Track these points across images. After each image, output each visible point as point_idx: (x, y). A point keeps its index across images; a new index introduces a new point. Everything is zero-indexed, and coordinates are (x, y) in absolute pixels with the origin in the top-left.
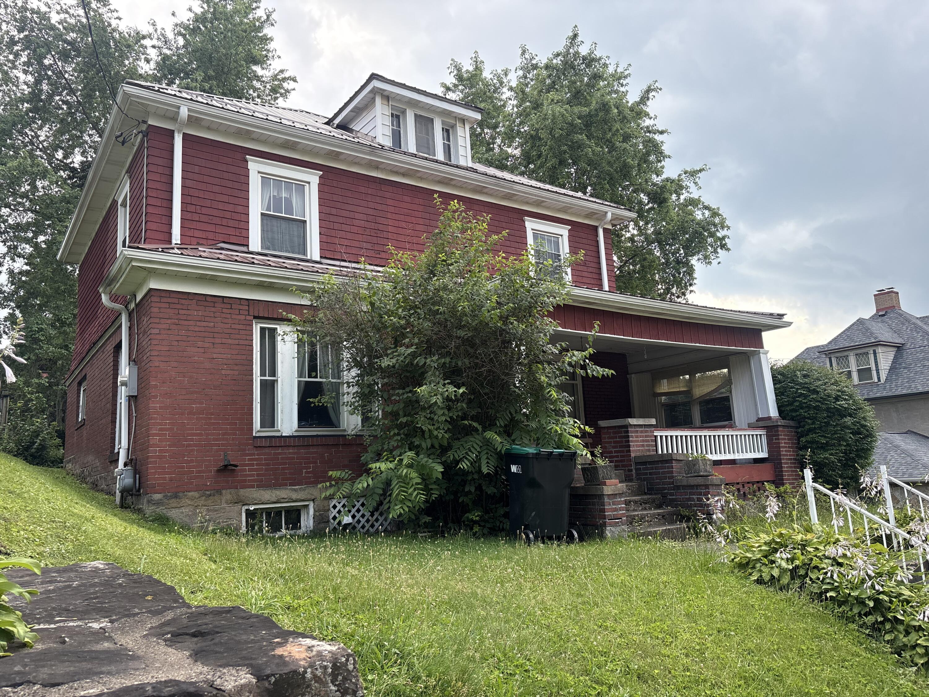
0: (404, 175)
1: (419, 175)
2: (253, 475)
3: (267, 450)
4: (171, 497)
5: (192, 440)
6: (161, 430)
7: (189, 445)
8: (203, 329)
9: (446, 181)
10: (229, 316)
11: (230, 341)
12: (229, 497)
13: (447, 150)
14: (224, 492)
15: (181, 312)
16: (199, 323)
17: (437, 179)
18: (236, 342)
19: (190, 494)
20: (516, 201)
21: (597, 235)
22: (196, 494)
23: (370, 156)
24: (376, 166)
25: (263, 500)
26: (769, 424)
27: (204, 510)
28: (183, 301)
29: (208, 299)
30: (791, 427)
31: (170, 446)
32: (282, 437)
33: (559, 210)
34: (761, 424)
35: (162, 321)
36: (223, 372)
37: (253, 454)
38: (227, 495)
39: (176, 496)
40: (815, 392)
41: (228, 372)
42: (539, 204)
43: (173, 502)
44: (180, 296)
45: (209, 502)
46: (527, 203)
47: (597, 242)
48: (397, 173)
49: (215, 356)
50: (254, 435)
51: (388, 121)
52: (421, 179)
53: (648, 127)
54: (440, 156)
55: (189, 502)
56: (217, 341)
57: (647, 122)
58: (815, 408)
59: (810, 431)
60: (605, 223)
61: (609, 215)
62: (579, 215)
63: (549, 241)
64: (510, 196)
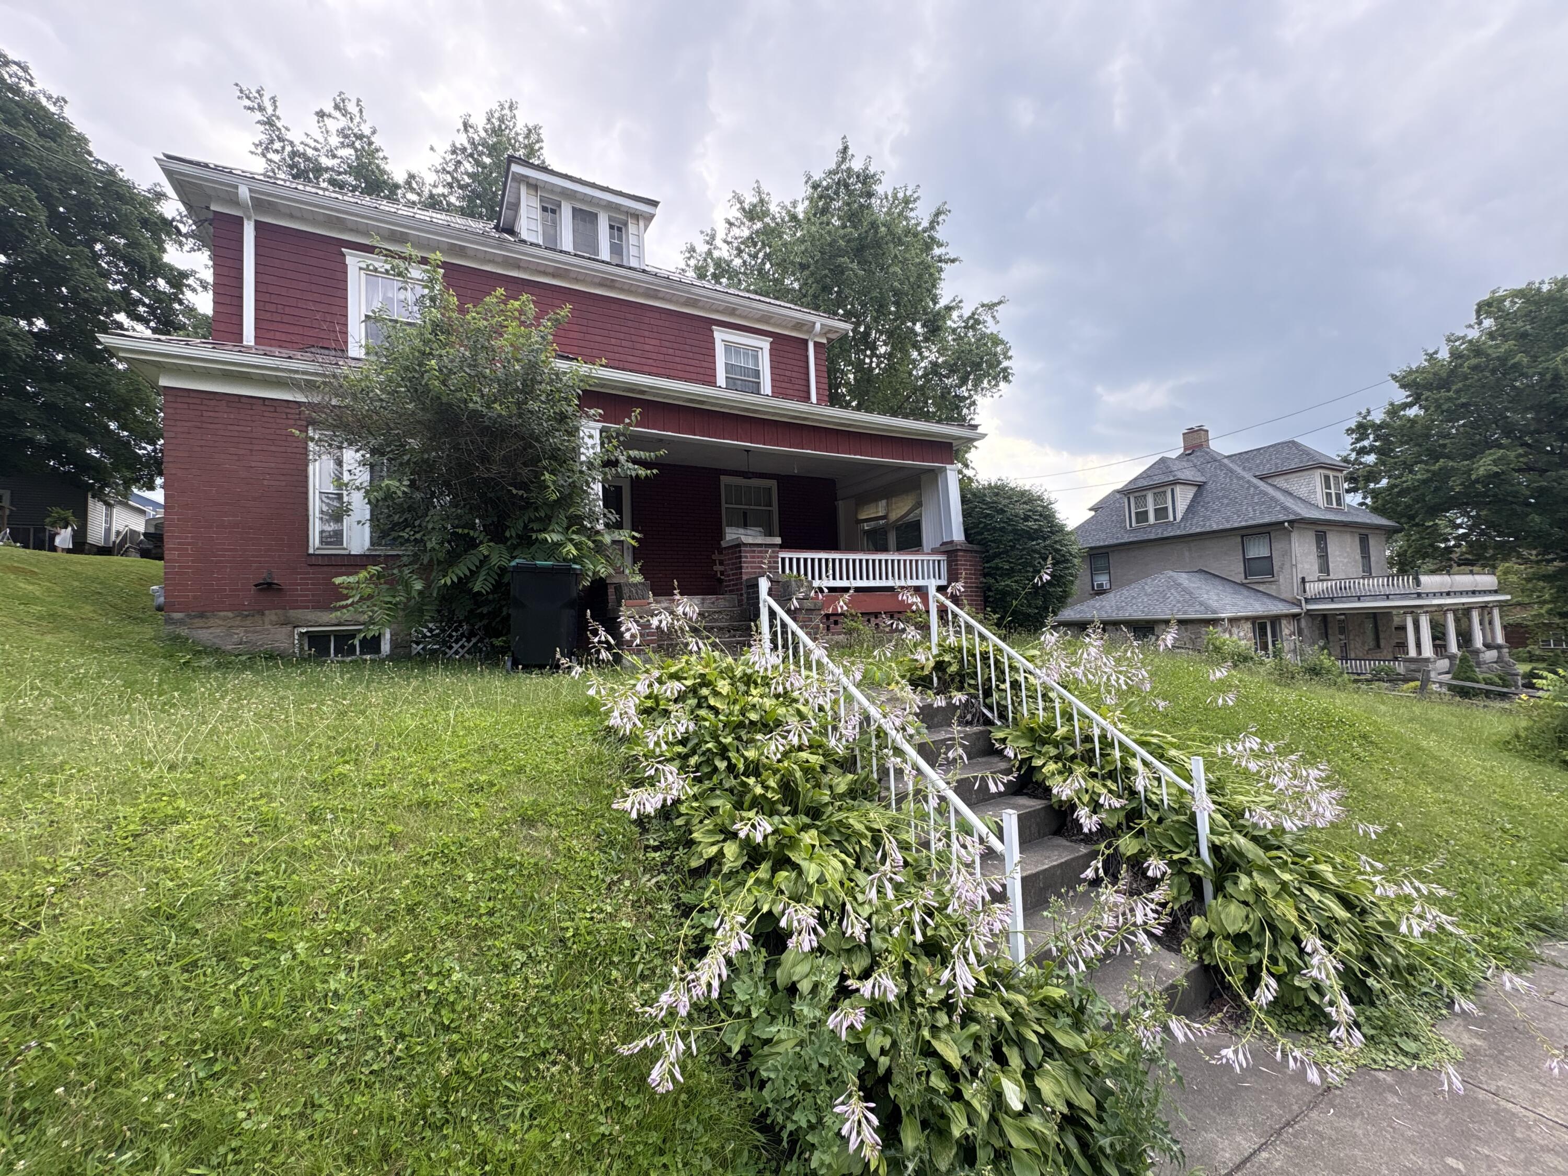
0: (554, 276)
1: (573, 275)
2: (307, 596)
3: (325, 569)
4: (195, 617)
5: (224, 556)
6: (179, 544)
7: (221, 562)
8: (236, 434)
9: (608, 283)
10: (272, 420)
11: (273, 448)
12: (274, 618)
13: (616, 249)
14: (267, 612)
15: (205, 414)
16: (229, 427)
17: (597, 280)
18: (283, 449)
19: (222, 614)
20: (702, 308)
21: (807, 350)
22: (230, 614)
23: (501, 249)
24: (517, 265)
25: (320, 621)
26: (949, 548)
27: (241, 632)
28: (205, 402)
29: (243, 400)
30: (976, 552)
31: (193, 561)
32: (349, 555)
33: (759, 320)
34: (944, 548)
35: (178, 423)
36: (265, 482)
37: (308, 573)
38: (271, 615)
39: (202, 616)
40: (1002, 511)
41: (273, 483)
42: (732, 312)
43: (198, 622)
44: (203, 396)
45: (248, 622)
46: (717, 311)
47: (807, 357)
48: (544, 273)
49: (253, 464)
50: (311, 551)
51: (538, 214)
52: (576, 280)
53: (940, 256)
54: (605, 253)
55: (221, 623)
56: (256, 448)
57: (937, 251)
58: (1002, 529)
59: (997, 555)
60: (816, 335)
61: (818, 326)
62: (785, 327)
63: (745, 354)
64: (693, 303)
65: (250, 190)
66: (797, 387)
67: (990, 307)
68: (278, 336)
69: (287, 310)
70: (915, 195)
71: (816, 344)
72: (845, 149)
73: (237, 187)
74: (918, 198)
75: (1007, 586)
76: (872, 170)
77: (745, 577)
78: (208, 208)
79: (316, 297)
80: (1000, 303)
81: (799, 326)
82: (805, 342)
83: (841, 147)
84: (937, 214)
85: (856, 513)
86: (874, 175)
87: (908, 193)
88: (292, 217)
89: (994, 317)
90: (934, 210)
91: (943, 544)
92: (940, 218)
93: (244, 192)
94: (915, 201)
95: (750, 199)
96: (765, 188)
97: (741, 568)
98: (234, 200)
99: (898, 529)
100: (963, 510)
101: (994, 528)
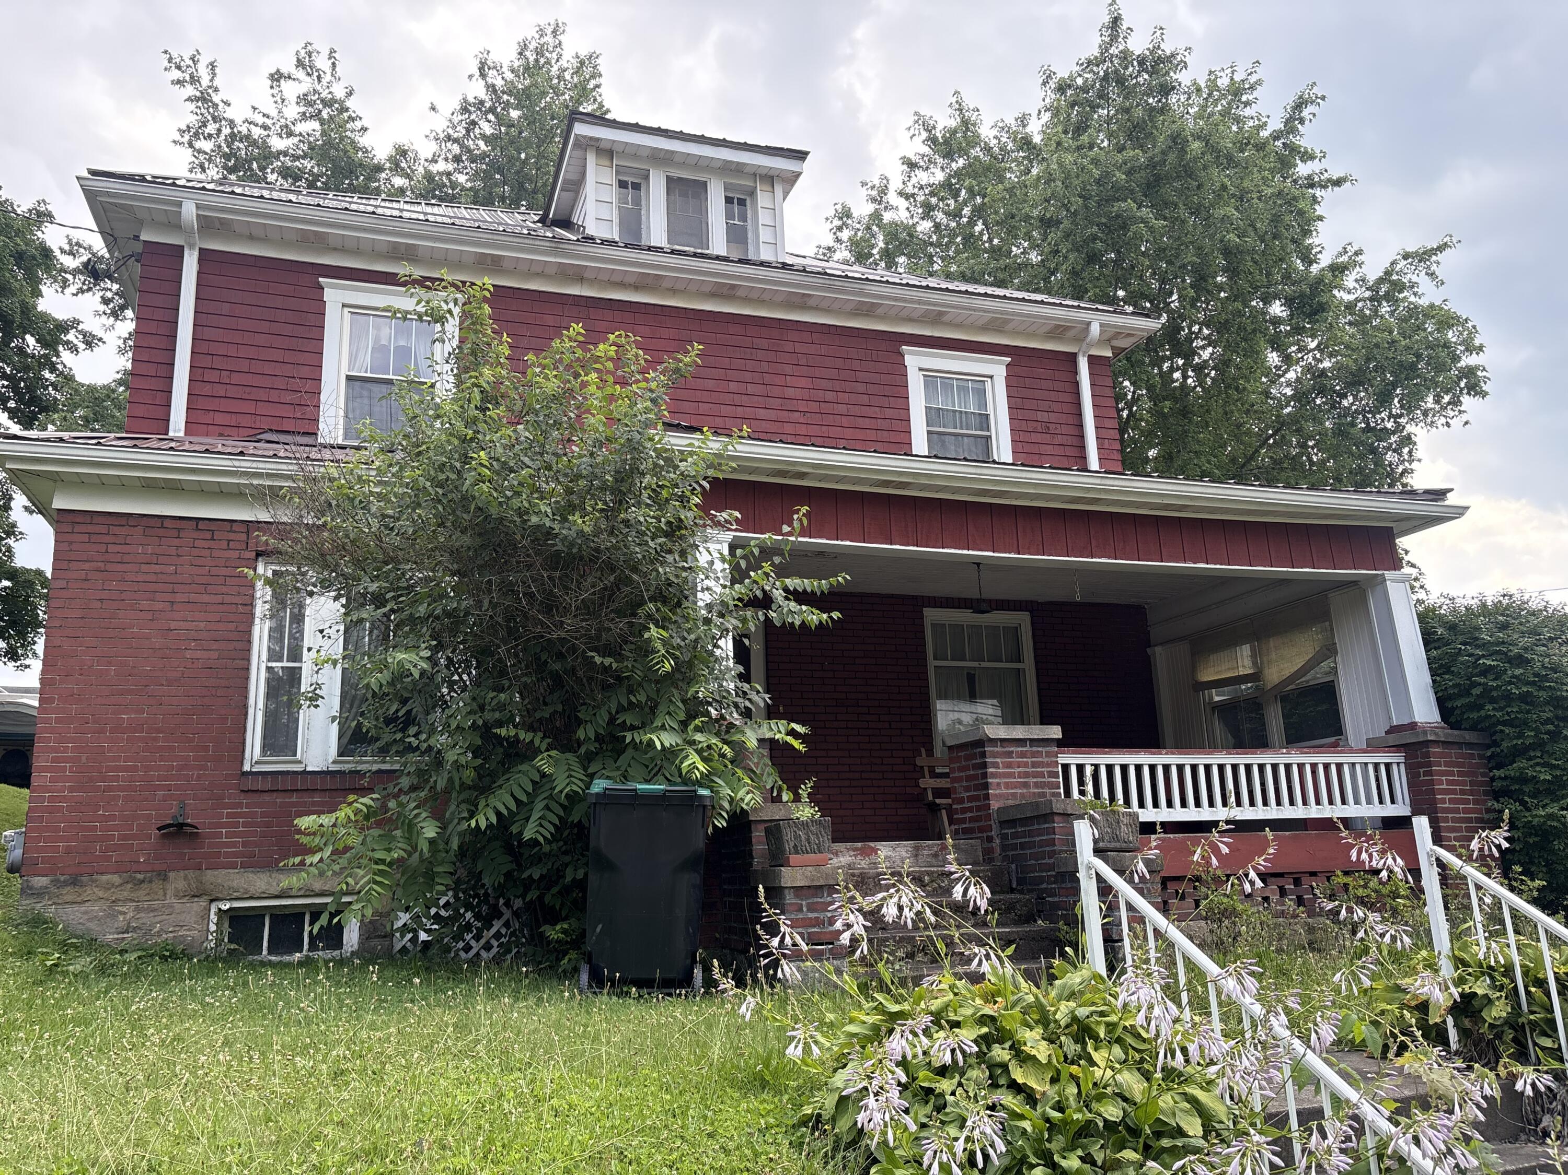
0: (636, 288)
1: (666, 284)
2: (234, 845)
3: (267, 797)
4: (65, 884)
5: (116, 779)
6: (54, 760)
7: (110, 789)
8: (152, 578)
9: (725, 291)
10: (207, 552)
11: (206, 598)
12: (181, 885)
13: (737, 235)
14: (172, 875)
15: (112, 548)
16: (144, 568)
17: (707, 289)
18: (219, 599)
19: (104, 878)
20: (883, 318)
21: (1076, 371)
22: (116, 879)
23: (555, 256)
24: (579, 276)
25: (252, 890)
26: (1408, 738)
27: (129, 910)
28: (116, 530)
29: (167, 523)
30: (1469, 745)
31: (71, 789)
32: (305, 772)
33: (985, 328)
34: (1394, 739)
35: (73, 565)
36: (188, 654)
37: (240, 805)
38: (178, 881)
39: (74, 881)
40: (1520, 661)
41: (199, 654)
42: (936, 319)
43: (68, 893)
44: (110, 520)
45: (141, 894)
46: (910, 320)
47: (1077, 384)
48: (622, 285)
49: (173, 625)
50: (247, 768)
51: (612, 194)
52: (673, 291)
53: (1309, 177)
54: (718, 244)
55: (101, 894)
56: (179, 597)
57: (1303, 169)
58: (1525, 698)
59: (1519, 752)
60: (1091, 345)
61: (1095, 329)
62: (1032, 335)
63: (963, 390)
64: (866, 310)
65: (198, 207)
66: (1059, 439)
67: (1423, 257)
68: (220, 419)
69: (236, 379)
70: (1253, 79)
71: (1092, 360)
72: (1116, 21)
73: (180, 204)
74: (1259, 82)
75: (1551, 816)
76: (1168, 48)
77: (995, 805)
78: (137, 238)
79: (277, 355)
80: (1441, 248)
81: (1059, 331)
82: (1072, 358)
83: (1107, 19)
84: (1300, 104)
85: (1194, 669)
86: (1173, 55)
87: (1237, 78)
88: (251, 238)
89: (1432, 275)
90: (1291, 100)
91: (1393, 730)
92: (1306, 113)
93: (189, 211)
94: (1252, 88)
95: (945, 121)
96: (969, 102)
97: (986, 786)
98: (174, 223)
99: (1284, 699)
100: (1430, 660)
101: (1508, 698)
